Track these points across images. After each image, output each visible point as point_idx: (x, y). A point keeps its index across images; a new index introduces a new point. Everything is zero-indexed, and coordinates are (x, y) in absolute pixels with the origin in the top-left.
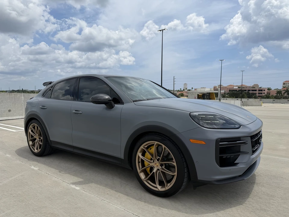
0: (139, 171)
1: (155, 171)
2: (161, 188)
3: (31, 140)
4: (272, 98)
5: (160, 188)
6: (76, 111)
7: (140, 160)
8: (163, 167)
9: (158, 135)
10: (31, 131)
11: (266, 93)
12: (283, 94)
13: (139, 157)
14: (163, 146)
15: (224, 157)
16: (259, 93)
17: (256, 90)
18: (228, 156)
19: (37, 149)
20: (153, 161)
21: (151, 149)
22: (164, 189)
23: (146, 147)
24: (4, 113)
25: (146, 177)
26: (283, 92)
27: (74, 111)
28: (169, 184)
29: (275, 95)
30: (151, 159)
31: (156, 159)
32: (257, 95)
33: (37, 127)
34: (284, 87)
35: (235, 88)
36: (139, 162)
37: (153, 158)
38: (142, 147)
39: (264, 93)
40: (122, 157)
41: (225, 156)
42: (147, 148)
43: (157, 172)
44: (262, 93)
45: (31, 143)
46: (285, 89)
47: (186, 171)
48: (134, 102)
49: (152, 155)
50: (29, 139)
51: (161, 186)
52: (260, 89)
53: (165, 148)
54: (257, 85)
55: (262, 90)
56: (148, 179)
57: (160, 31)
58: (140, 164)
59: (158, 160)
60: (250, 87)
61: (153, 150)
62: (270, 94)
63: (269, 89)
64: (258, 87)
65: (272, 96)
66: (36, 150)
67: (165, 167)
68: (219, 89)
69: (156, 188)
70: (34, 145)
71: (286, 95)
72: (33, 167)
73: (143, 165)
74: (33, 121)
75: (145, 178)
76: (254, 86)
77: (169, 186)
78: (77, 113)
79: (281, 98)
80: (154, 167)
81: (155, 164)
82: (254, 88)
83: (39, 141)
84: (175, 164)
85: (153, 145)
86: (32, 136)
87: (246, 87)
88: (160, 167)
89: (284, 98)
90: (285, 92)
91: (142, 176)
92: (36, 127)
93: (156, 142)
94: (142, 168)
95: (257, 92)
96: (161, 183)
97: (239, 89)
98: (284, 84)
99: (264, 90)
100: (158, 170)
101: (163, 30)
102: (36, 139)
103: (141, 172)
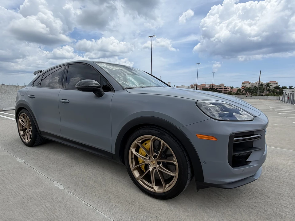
0: (132, 168)
1: (150, 169)
2: (158, 189)
3: (22, 130)
4: (234, 94)
5: (156, 189)
6: (63, 99)
7: (133, 157)
8: (160, 165)
9: (155, 128)
10: (21, 121)
11: (229, 91)
12: (242, 92)
13: (132, 153)
14: (162, 142)
15: (236, 156)
16: (224, 91)
17: (222, 88)
18: (241, 153)
19: (28, 139)
20: (148, 158)
21: (146, 144)
22: (162, 190)
23: (140, 141)
24: (11, 104)
25: (141, 175)
26: (242, 90)
27: (61, 100)
28: (167, 185)
29: (236, 92)
30: (146, 156)
31: (153, 155)
32: (223, 92)
33: (27, 117)
34: (243, 86)
35: (206, 86)
36: (132, 159)
37: (149, 155)
38: (136, 142)
39: (228, 91)
40: (113, 152)
41: (237, 154)
42: (142, 143)
43: (153, 170)
44: (226, 91)
45: (22, 133)
46: (244, 88)
47: (189, 172)
48: (126, 89)
49: (148, 151)
50: (20, 129)
51: (158, 187)
52: (225, 87)
53: (164, 144)
54: (223, 84)
55: (226, 88)
56: (143, 178)
57: (150, 37)
58: (134, 160)
59: (155, 157)
60: (217, 86)
61: (149, 145)
62: (232, 91)
63: (232, 88)
64: (224, 86)
65: (234, 93)
66: (27, 141)
67: (163, 166)
68: (196, 87)
69: (152, 188)
70: (24, 135)
71: (244, 92)
72: (18, 160)
73: (137, 162)
74: (22, 111)
75: (139, 177)
76: (221, 85)
77: (168, 188)
78: (65, 102)
79: (241, 94)
80: (150, 165)
81: (152, 161)
82: (221, 86)
83: (30, 130)
84: (176, 163)
85: (150, 139)
86: (23, 126)
87: (215, 86)
88: (157, 165)
89: (242, 95)
90: (243, 90)
91: (136, 174)
92: (25, 117)
93: (153, 137)
94: (136, 165)
95: (223, 90)
96: (158, 183)
97: (210, 87)
98: (243, 84)
99: (228, 88)
100: (155, 168)
101: (152, 36)
102: (26, 129)
103: (134, 170)
